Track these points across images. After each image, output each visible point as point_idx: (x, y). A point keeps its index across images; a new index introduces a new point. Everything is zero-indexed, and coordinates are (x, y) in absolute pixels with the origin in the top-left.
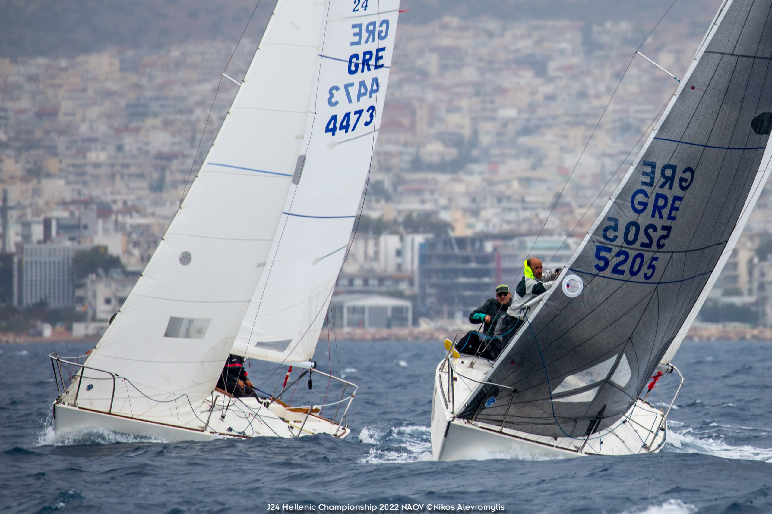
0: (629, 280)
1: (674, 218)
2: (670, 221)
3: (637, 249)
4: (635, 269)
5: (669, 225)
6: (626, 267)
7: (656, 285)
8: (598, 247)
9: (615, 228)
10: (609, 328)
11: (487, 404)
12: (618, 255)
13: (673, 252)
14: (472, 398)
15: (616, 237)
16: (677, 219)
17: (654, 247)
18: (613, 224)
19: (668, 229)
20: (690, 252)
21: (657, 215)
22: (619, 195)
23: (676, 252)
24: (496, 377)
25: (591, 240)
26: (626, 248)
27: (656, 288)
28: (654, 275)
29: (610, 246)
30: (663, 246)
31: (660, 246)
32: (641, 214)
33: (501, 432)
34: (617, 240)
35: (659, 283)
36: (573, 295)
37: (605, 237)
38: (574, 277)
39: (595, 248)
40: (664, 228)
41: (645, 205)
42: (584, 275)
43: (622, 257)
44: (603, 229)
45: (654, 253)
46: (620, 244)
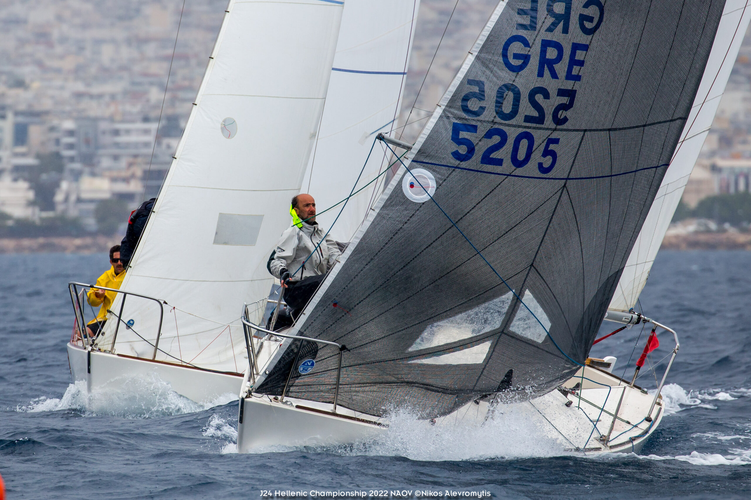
0: (513, 174)
1: (578, 78)
2: (571, 82)
3: (519, 126)
4: (521, 156)
5: (570, 88)
6: (504, 153)
7: (564, 181)
8: (455, 126)
9: (481, 96)
10: (490, 248)
11: (301, 369)
12: (489, 135)
13: (585, 131)
14: (276, 362)
15: (483, 108)
16: (584, 79)
17: (549, 122)
18: (476, 89)
19: (571, 94)
20: (617, 132)
21: (547, 72)
22: (484, 46)
23: (590, 130)
24: (310, 328)
25: (444, 116)
26: (501, 124)
27: (565, 186)
28: (556, 165)
29: (474, 123)
30: (565, 120)
31: (559, 121)
32: (520, 73)
33: (334, 414)
34: (485, 113)
35: (567, 179)
36: (421, 199)
37: (465, 109)
38: (421, 172)
39: (450, 128)
40: (561, 93)
41: (526, 58)
42: (437, 168)
43: (496, 139)
44: (461, 98)
45: (550, 132)
46: (491, 120)
